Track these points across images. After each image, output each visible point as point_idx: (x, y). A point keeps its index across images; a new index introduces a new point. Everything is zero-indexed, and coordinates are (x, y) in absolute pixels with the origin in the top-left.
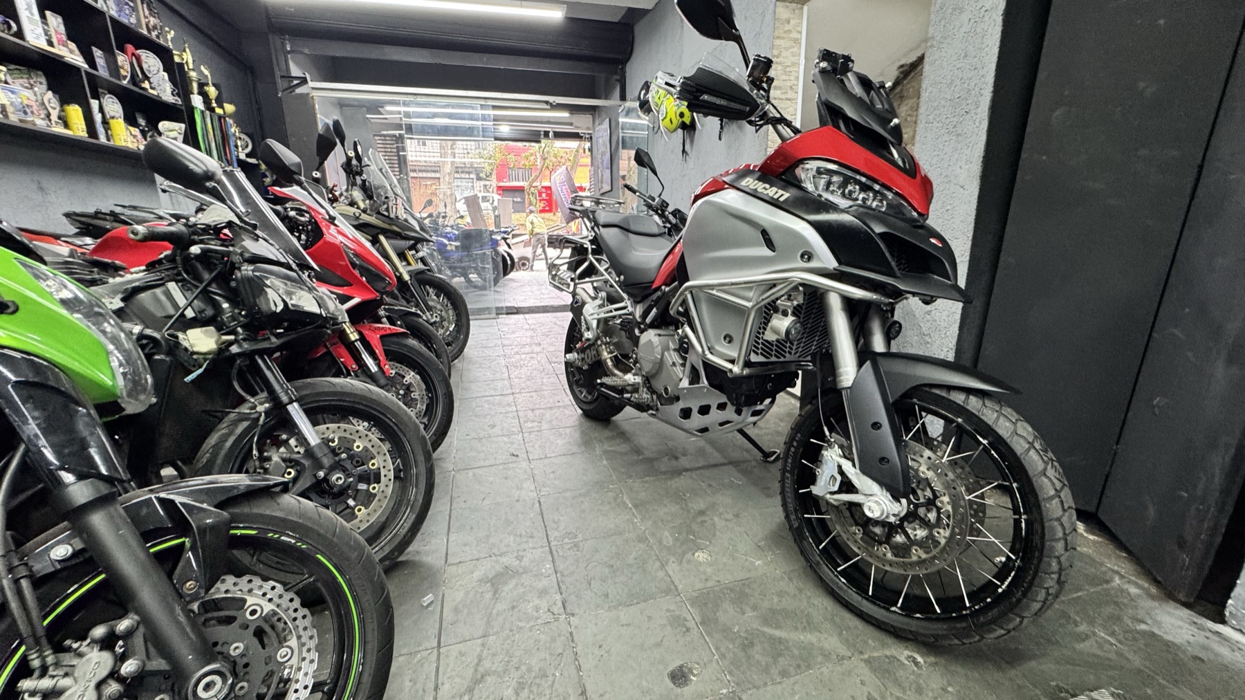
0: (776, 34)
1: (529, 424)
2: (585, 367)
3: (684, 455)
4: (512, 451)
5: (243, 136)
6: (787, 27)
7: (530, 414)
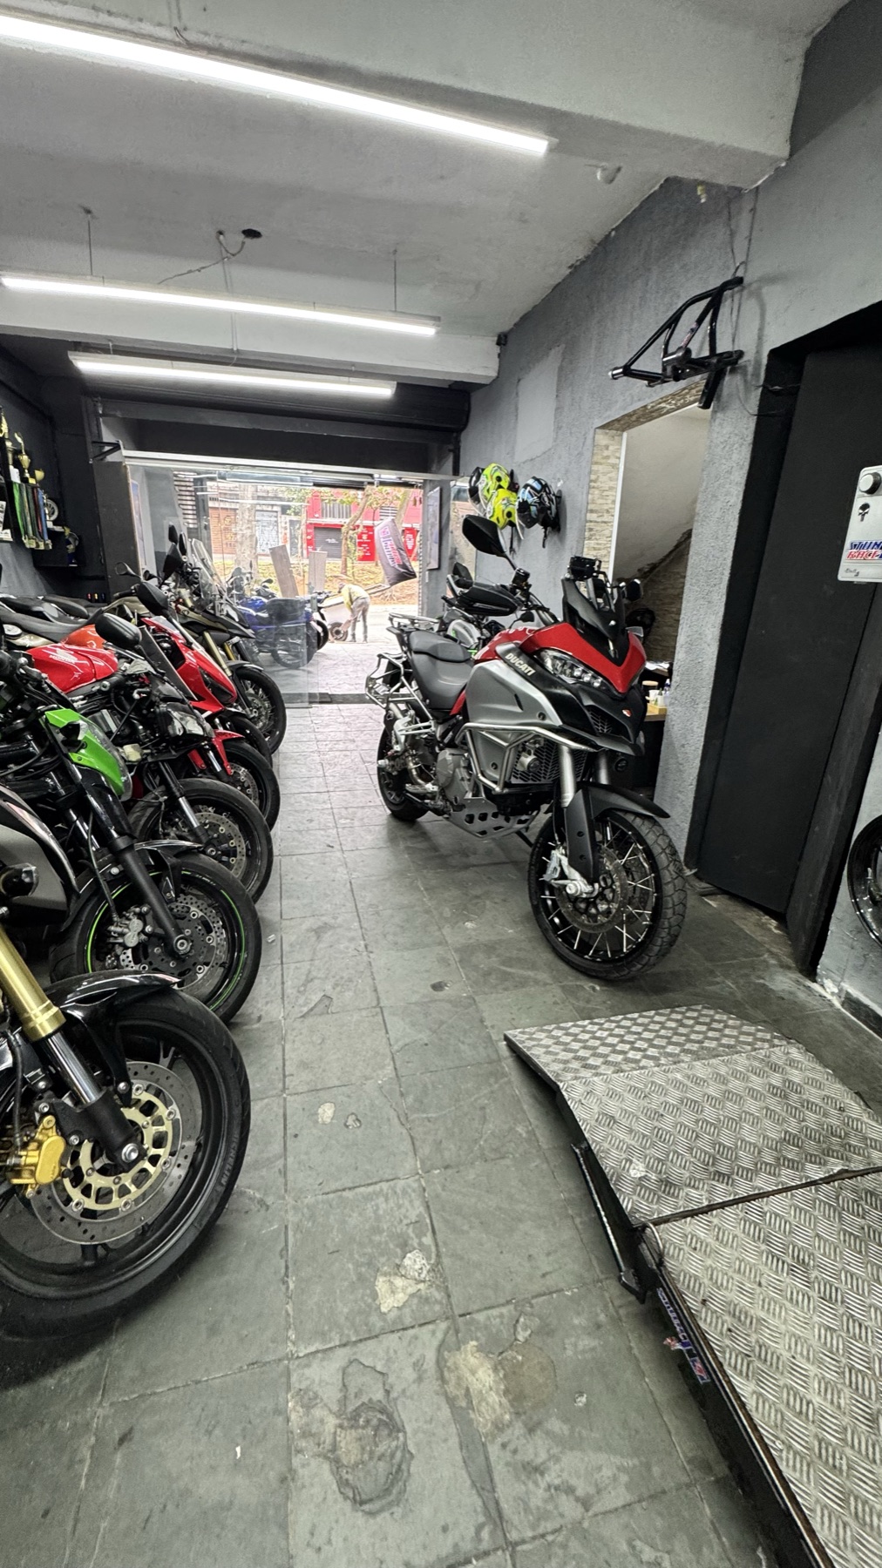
0: (595, 459)
1: (343, 821)
2: (395, 773)
3: (475, 854)
4: (328, 842)
5: (50, 502)
6: (606, 453)
7: (344, 812)
